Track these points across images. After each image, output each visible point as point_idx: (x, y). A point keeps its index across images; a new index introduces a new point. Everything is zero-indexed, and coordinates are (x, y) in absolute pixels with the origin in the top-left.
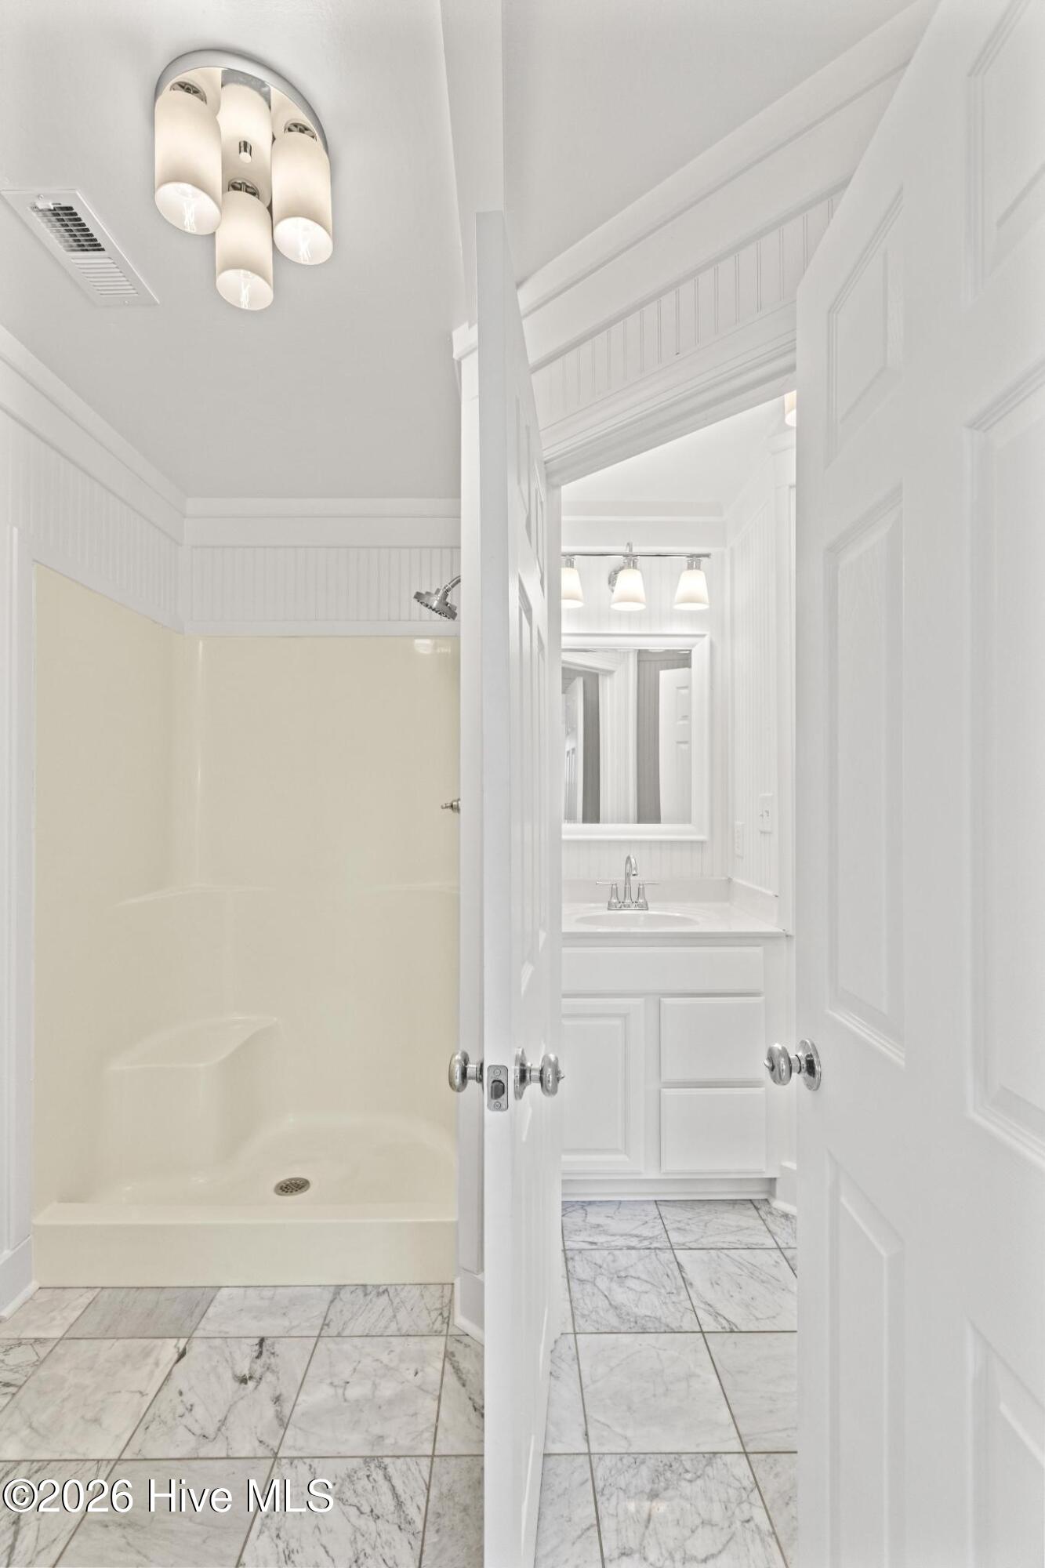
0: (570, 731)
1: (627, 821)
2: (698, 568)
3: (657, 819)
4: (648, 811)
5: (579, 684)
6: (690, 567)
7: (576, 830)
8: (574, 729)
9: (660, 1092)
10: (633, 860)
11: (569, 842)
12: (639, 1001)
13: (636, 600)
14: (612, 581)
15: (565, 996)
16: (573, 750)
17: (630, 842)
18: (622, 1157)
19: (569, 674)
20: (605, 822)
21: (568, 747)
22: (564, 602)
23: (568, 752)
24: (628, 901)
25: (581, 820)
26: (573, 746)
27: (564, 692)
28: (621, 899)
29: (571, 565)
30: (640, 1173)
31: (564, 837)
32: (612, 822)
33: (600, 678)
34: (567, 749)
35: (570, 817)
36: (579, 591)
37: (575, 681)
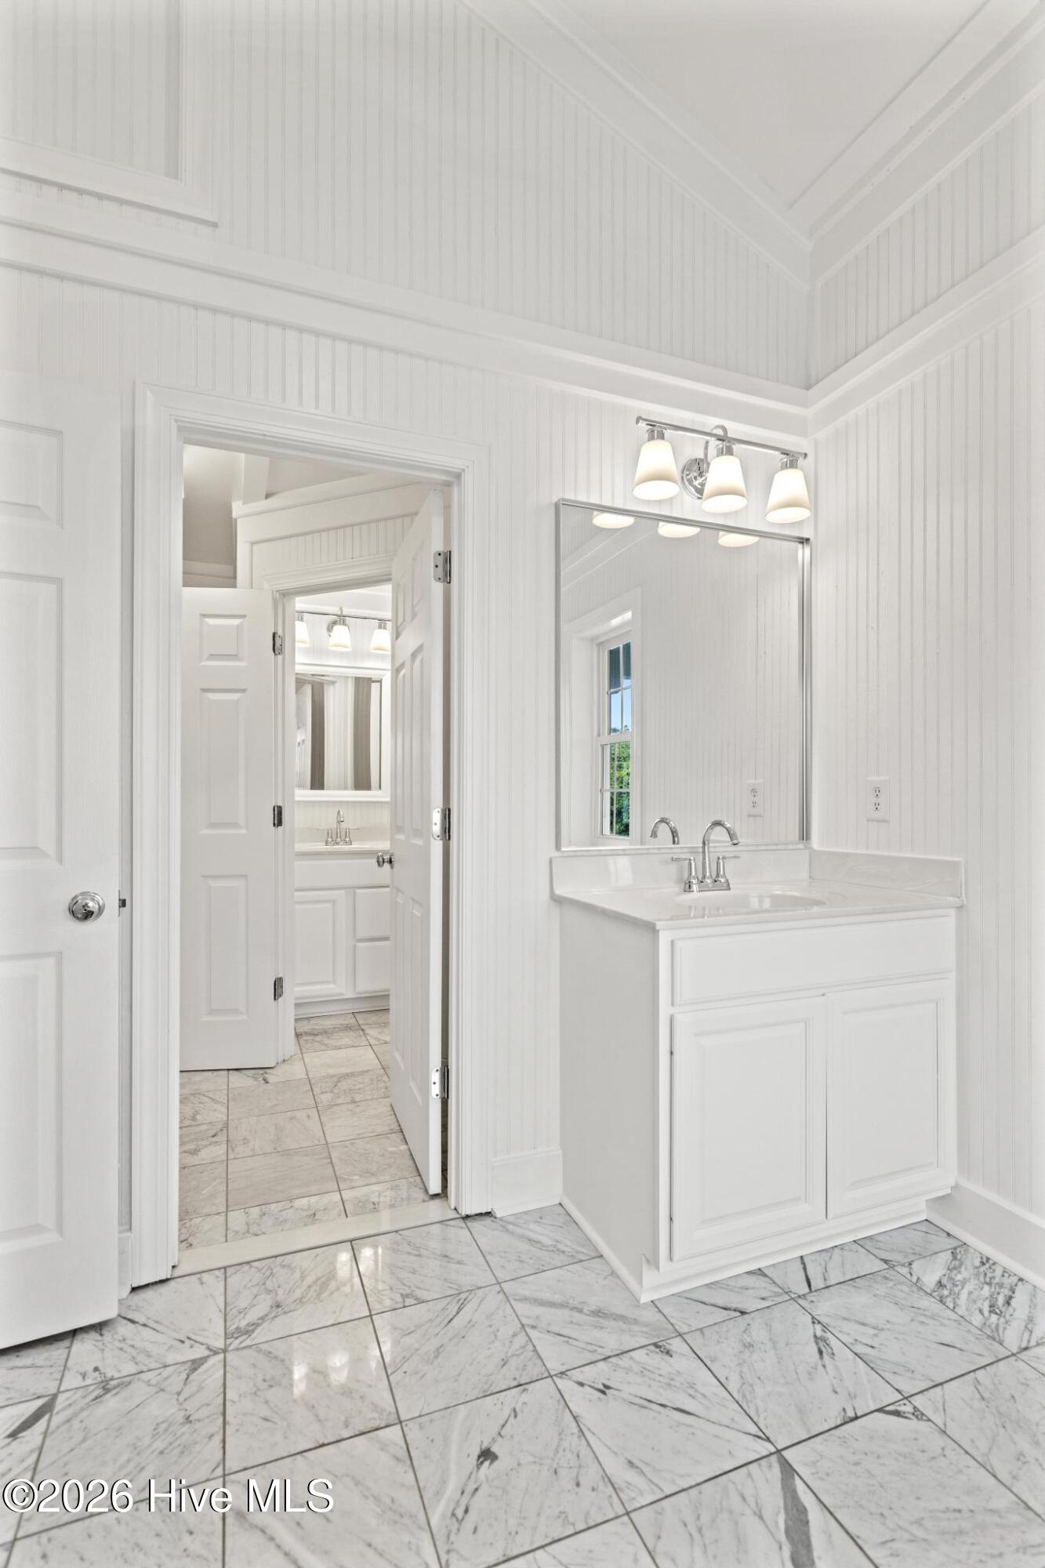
0: (300, 725)
1: (345, 788)
2: (385, 628)
3: (368, 787)
4: (362, 781)
5: (308, 690)
6: (380, 627)
7: (305, 794)
8: (304, 725)
9: (355, 946)
10: (341, 813)
11: (299, 802)
12: (343, 892)
13: (345, 647)
14: (330, 629)
15: (296, 890)
16: (303, 741)
17: (341, 802)
18: (332, 986)
19: (300, 682)
20: (329, 789)
21: (299, 739)
22: (296, 643)
23: (299, 743)
24: (339, 840)
25: (309, 787)
26: (303, 738)
27: (296, 693)
28: (334, 838)
29: (302, 620)
30: (342, 994)
31: (297, 799)
32: (334, 789)
33: (325, 687)
34: (298, 741)
35: (301, 786)
36: (307, 638)
37: (303, 688)
